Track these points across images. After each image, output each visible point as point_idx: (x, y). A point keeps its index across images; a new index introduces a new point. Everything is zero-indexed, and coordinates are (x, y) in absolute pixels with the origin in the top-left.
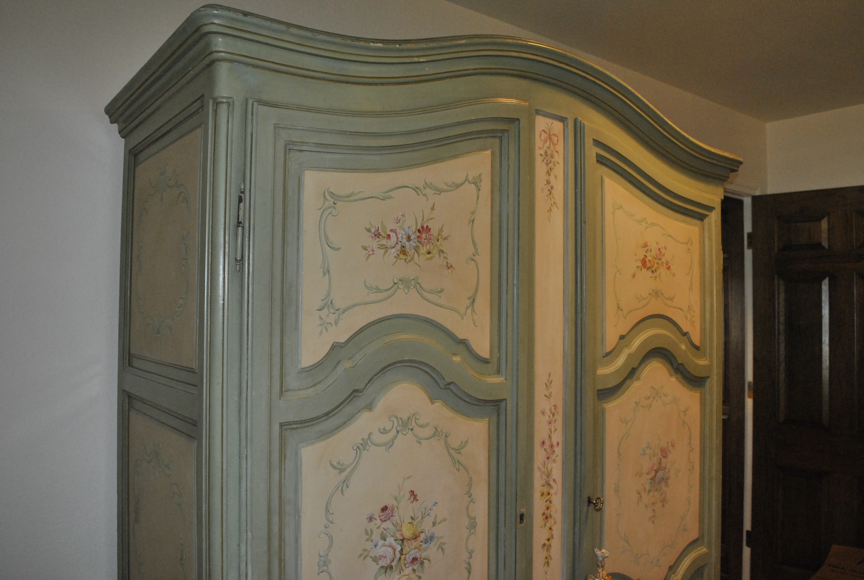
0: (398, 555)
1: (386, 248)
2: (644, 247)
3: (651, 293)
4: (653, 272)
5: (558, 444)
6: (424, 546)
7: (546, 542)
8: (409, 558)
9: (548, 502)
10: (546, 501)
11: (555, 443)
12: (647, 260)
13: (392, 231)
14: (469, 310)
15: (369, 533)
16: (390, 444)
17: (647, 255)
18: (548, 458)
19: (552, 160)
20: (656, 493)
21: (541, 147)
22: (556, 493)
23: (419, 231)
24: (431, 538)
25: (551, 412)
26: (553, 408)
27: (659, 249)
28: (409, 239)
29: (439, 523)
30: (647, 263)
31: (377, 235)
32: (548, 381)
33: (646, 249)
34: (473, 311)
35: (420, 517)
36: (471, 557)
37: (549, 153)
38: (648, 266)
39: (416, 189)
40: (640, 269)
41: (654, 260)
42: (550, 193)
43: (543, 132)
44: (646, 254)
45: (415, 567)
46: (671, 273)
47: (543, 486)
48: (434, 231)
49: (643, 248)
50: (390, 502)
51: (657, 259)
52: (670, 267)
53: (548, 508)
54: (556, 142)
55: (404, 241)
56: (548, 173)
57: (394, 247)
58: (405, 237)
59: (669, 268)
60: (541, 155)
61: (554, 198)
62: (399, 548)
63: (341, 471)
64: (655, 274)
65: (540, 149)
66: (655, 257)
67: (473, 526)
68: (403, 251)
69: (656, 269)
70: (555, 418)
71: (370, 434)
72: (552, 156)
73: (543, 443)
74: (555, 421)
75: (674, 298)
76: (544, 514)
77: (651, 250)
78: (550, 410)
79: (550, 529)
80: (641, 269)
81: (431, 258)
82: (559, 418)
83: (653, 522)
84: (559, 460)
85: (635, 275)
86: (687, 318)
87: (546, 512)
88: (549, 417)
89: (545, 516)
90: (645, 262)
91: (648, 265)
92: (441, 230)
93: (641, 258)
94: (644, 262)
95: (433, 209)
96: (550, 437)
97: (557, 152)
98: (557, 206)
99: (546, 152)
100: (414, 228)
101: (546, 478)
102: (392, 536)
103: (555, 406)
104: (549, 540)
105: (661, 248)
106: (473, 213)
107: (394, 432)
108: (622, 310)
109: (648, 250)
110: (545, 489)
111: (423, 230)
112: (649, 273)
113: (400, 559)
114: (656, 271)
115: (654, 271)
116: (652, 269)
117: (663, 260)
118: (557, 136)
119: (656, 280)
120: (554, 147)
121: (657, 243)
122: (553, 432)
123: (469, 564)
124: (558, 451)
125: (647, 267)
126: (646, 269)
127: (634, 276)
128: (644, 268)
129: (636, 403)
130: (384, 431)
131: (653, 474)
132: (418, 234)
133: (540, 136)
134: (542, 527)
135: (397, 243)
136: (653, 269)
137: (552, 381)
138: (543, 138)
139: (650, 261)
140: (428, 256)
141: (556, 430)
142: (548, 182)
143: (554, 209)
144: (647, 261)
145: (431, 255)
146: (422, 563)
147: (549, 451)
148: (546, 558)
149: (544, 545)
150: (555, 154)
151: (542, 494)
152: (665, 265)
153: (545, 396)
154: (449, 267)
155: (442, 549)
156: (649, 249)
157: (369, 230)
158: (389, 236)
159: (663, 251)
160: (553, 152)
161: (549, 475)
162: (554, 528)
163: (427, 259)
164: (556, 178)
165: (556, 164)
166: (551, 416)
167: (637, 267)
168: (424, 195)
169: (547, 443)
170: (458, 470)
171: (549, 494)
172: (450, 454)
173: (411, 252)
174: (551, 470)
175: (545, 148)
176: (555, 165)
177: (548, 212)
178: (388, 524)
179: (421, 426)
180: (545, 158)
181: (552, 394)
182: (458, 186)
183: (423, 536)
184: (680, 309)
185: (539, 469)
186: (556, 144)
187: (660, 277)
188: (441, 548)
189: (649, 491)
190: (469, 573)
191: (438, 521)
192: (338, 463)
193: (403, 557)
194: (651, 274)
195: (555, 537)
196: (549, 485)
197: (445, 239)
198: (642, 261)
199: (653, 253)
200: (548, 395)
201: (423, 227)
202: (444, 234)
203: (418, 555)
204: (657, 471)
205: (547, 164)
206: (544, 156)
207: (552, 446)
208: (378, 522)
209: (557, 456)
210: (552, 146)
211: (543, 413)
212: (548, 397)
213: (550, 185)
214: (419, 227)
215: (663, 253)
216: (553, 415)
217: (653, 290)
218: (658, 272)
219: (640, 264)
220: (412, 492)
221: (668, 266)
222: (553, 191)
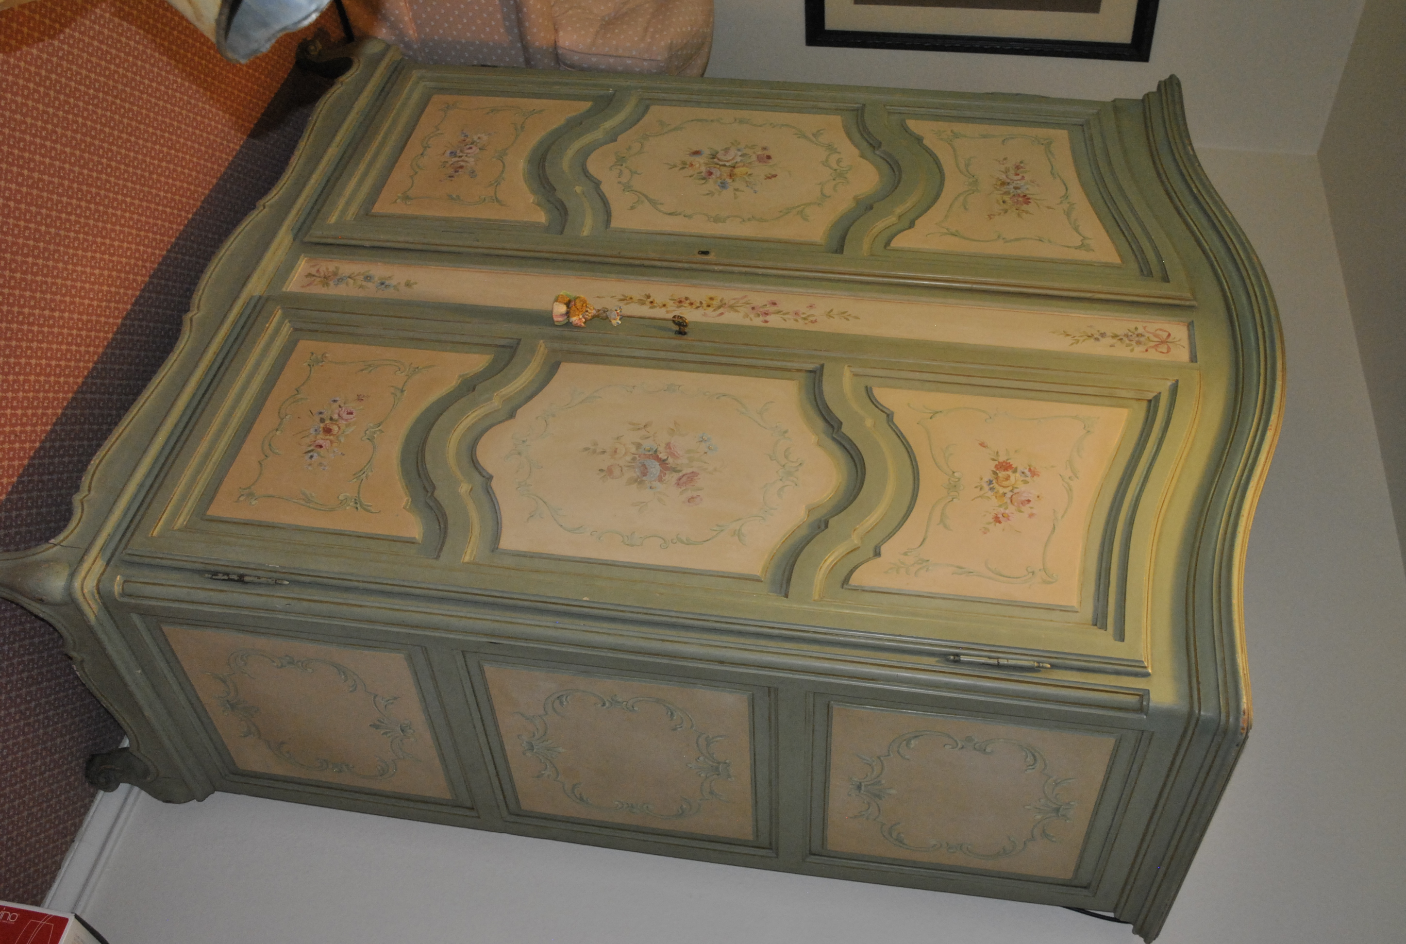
0: (721, 163)
1: (1006, 171)
2: (1030, 470)
3: (955, 474)
4: (990, 482)
5: (766, 322)
6: (719, 181)
7: (651, 300)
8: (713, 170)
9: (698, 305)
10: (701, 303)
11: (768, 318)
12: (1010, 473)
13: (1023, 177)
14: (945, 231)
15: (753, 147)
16: (826, 163)
17: (1018, 475)
18: (753, 308)
19: (1134, 343)
20: (629, 458)
21: (1147, 329)
22: (705, 315)
23: (1025, 196)
24: (723, 185)
25: (809, 316)
26: (813, 319)
27: (1029, 501)
28: (1016, 188)
29: (735, 194)
30: (1004, 473)
31: (1018, 168)
32: (850, 315)
33: (1026, 471)
34: (945, 234)
35: (748, 179)
36: (685, 216)
37: (1142, 339)
38: (999, 475)
39: (1066, 196)
40: (993, 457)
41: (1010, 488)
42: (1089, 336)
43: (1167, 334)
44: (1019, 470)
45: (703, 174)
46: (989, 523)
47: (721, 301)
48: (1025, 207)
49: (1028, 468)
50: (771, 162)
51: (1011, 494)
52: (1000, 522)
53: (691, 304)
54: (1160, 350)
55: (1014, 185)
56: (1115, 336)
57: (1007, 177)
58: (1018, 186)
59: (997, 520)
60: (1136, 329)
61: (1084, 341)
62: (727, 164)
63: (814, 135)
64: (986, 487)
65: (1145, 328)
66: (1016, 491)
67: (717, 220)
68: (1003, 184)
69: (995, 490)
70: (799, 320)
71: (839, 153)
72: (1139, 343)
73: (774, 304)
74: (797, 321)
75: (945, 526)
76: (687, 299)
77: (1026, 482)
78: (813, 315)
79: (664, 305)
80: (994, 460)
81: (999, 204)
82: (800, 325)
83: (586, 449)
84: (747, 322)
85: (984, 447)
86: (905, 554)
87: (688, 301)
88: (804, 313)
89: (683, 300)
90: (1006, 469)
91: (1002, 474)
92: (1027, 212)
93: (1011, 462)
94: (1005, 466)
95: (1049, 207)
96: (779, 312)
97: (1147, 350)
98: (1072, 344)
99: (1142, 335)
100: (1027, 192)
101: (730, 304)
102: (741, 161)
103: (816, 321)
104: (652, 302)
105: (1031, 505)
106: (1050, 242)
107: (835, 167)
108: (931, 418)
109: (1026, 476)
110: (715, 303)
111: (1027, 200)
112: (988, 476)
113: (718, 164)
114: (992, 489)
115: (992, 486)
116: (994, 482)
117: (1011, 509)
118: (1168, 352)
119: (976, 487)
120: (1152, 347)
121: (1038, 497)
122: (784, 316)
123: (680, 214)
124: (758, 322)
125: (998, 472)
126: (995, 470)
127: (982, 445)
128: (996, 466)
129: (786, 432)
130: (839, 161)
131: (663, 456)
132: (1022, 195)
133: (1161, 330)
134: (672, 295)
135: (1011, 180)
136: (995, 485)
137: (848, 319)
138: (1159, 332)
139: (1008, 478)
140: (1001, 201)
141: (785, 320)
142: (1103, 335)
143: (1069, 340)
144: (1007, 473)
145: (1002, 203)
146: (704, 179)
147: (761, 310)
148: (631, 298)
149: (649, 297)
150: (1142, 348)
151: (711, 299)
152: (1002, 510)
153: (832, 311)
154: (990, 217)
155: (708, 194)
156: (1028, 479)
157: (1021, 162)
158: (1017, 175)
159: (1026, 509)
160: (1145, 344)
161: (732, 307)
162: (664, 309)
163: (998, 201)
164: (1111, 346)
165: (1130, 348)
166: (804, 316)
167: (997, 452)
168: (1061, 203)
169: (773, 309)
170: (781, 212)
171: (709, 306)
172: (799, 206)
173: (1005, 189)
174: (737, 311)
175: (1147, 335)
176: (1127, 346)
177: (1064, 332)
178: (754, 158)
179: (835, 186)
180: (1134, 334)
181: (832, 319)
182: (1076, 229)
183: (729, 180)
184: (924, 539)
185: (745, 297)
186: (1156, 350)
187: (980, 496)
188: (711, 194)
189: (639, 446)
190: (670, 214)
191: (737, 193)
192: (822, 134)
193: (718, 166)
194: (986, 479)
195: (652, 310)
196: (719, 307)
197: (1019, 215)
198: (1007, 463)
199: (1022, 487)
200: (831, 314)
201: (1029, 199)
202: (1024, 215)
203: (713, 176)
204: (663, 462)
205: (1127, 336)
206: (1136, 333)
207: (766, 314)
208: (759, 153)
209: (751, 320)
210: (1152, 344)
211: (811, 306)
212: (829, 314)
213: (1100, 337)
214: (1029, 196)
215: (1023, 508)
216: (805, 319)
217: (959, 479)
218: (990, 494)
219: (1002, 459)
220: (775, 176)
221: (1001, 519)
222: (1092, 340)
